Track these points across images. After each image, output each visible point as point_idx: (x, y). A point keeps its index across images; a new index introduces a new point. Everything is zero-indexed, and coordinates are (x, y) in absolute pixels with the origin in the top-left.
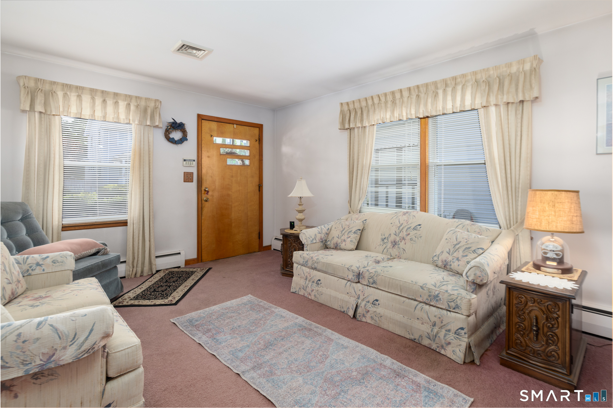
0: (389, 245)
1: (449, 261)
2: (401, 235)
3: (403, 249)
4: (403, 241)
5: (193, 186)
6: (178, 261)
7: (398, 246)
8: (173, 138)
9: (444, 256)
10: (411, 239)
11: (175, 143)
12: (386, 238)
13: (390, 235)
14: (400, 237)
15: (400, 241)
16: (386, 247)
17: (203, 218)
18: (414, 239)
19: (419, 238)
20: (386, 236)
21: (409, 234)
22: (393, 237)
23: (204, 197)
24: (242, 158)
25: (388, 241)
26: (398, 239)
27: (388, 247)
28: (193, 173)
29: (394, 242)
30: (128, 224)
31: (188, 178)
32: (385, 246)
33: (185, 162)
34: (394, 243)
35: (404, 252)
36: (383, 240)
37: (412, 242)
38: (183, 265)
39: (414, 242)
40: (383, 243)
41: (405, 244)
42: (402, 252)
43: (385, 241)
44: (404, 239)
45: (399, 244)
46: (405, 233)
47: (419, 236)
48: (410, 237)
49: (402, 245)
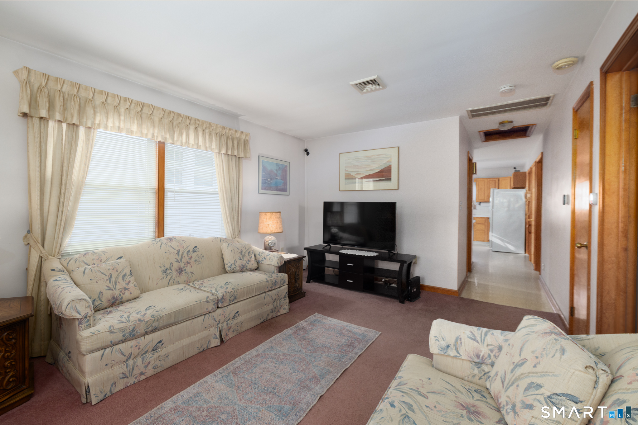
0: (175, 274)
1: (245, 264)
2: (184, 260)
3: (190, 272)
4: (189, 265)
7: (185, 272)
9: (239, 263)
10: (196, 261)
12: (168, 268)
13: (171, 264)
14: (184, 262)
15: (185, 266)
16: (171, 278)
18: (198, 260)
19: (202, 258)
20: (168, 266)
21: (192, 257)
22: (176, 265)
25: (171, 270)
26: (182, 265)
27: (174, 276)
29: (180, 269)
32: (169, 277)
34: (179, 271)
35: (192, 274)
36: (165, 272)
37: (197, 263)
39: (199, 263)
40: (166, 275)
41: (192, 267)
42: (191, 275)
43: (168, 272)
44: (188, 263)
45: (185, 270)
46: (187, 258)
47: (201, 256)
48: (194, 260)
49: (188, 269)
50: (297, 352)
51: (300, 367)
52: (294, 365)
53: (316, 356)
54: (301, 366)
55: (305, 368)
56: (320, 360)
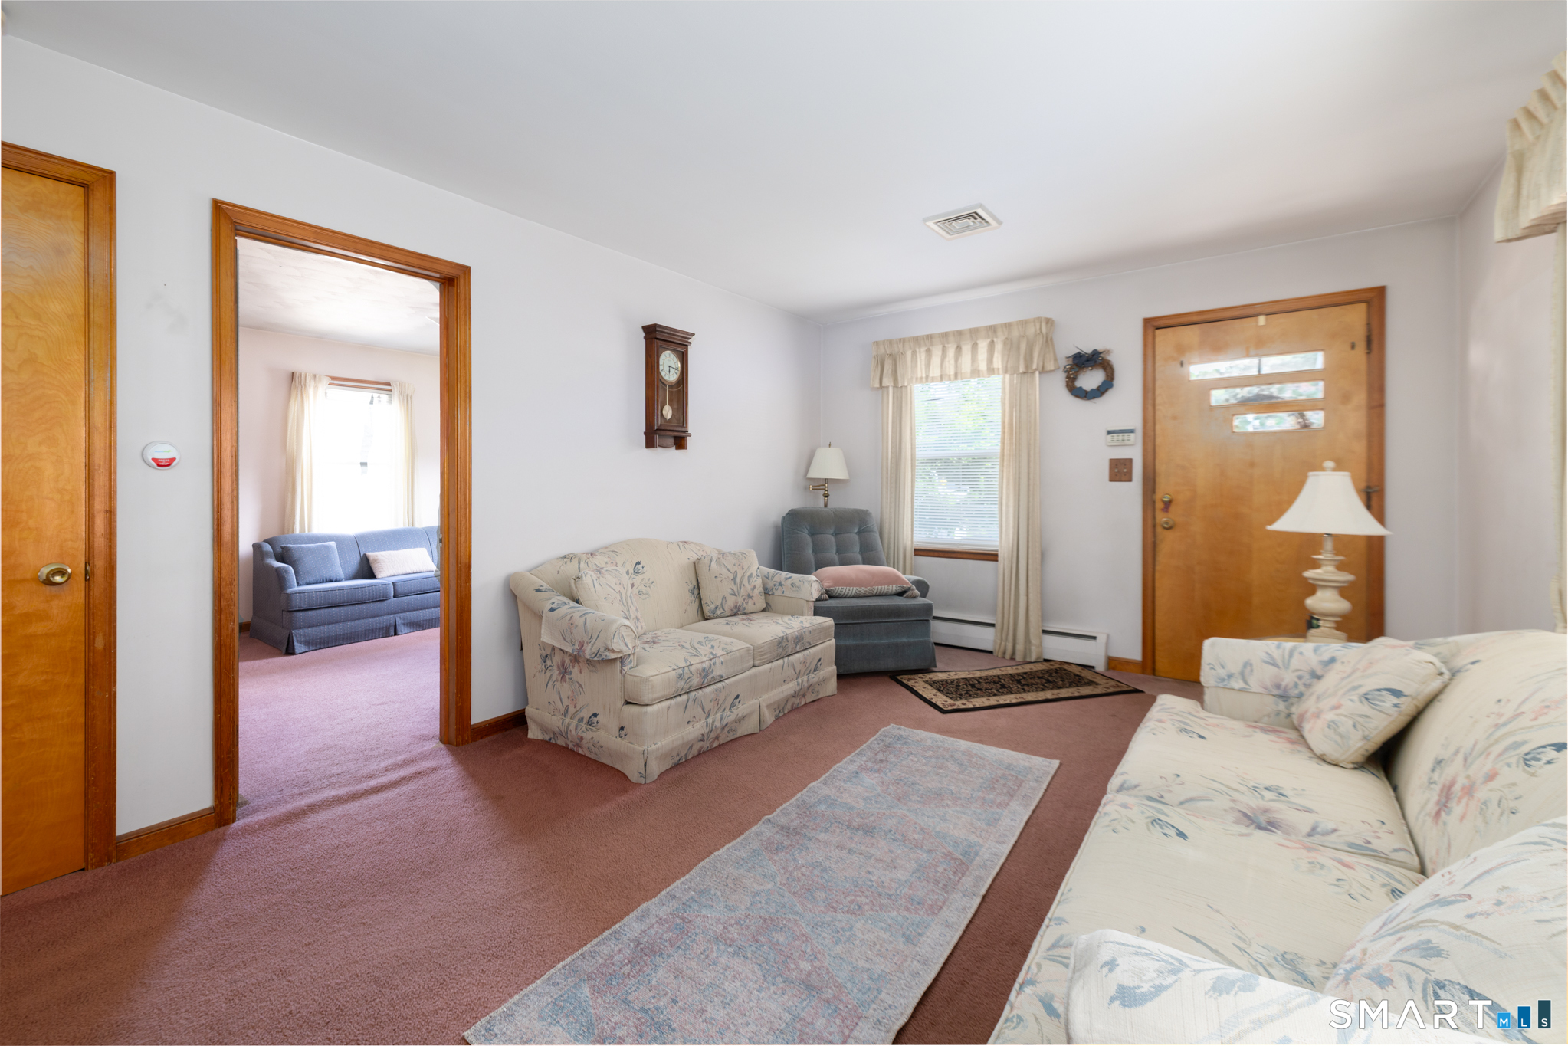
5: (1132, 491)
6: (1091, 654)
8: (1081, 388)
11: (1085, 397)
17: (1158, 568)
23: (1162, 518)
24: (1298, 407)
28: (1131, 460)
30: (999, 558)
31: (1120, 470)
33: (1110, 436)
38: (1100, 667)
50: (823, 923)
51: (808, 873)
52: (823, 878)
53: (766, 906)
54: (805, 875)
55: (796, 873)
56: (757, 894)
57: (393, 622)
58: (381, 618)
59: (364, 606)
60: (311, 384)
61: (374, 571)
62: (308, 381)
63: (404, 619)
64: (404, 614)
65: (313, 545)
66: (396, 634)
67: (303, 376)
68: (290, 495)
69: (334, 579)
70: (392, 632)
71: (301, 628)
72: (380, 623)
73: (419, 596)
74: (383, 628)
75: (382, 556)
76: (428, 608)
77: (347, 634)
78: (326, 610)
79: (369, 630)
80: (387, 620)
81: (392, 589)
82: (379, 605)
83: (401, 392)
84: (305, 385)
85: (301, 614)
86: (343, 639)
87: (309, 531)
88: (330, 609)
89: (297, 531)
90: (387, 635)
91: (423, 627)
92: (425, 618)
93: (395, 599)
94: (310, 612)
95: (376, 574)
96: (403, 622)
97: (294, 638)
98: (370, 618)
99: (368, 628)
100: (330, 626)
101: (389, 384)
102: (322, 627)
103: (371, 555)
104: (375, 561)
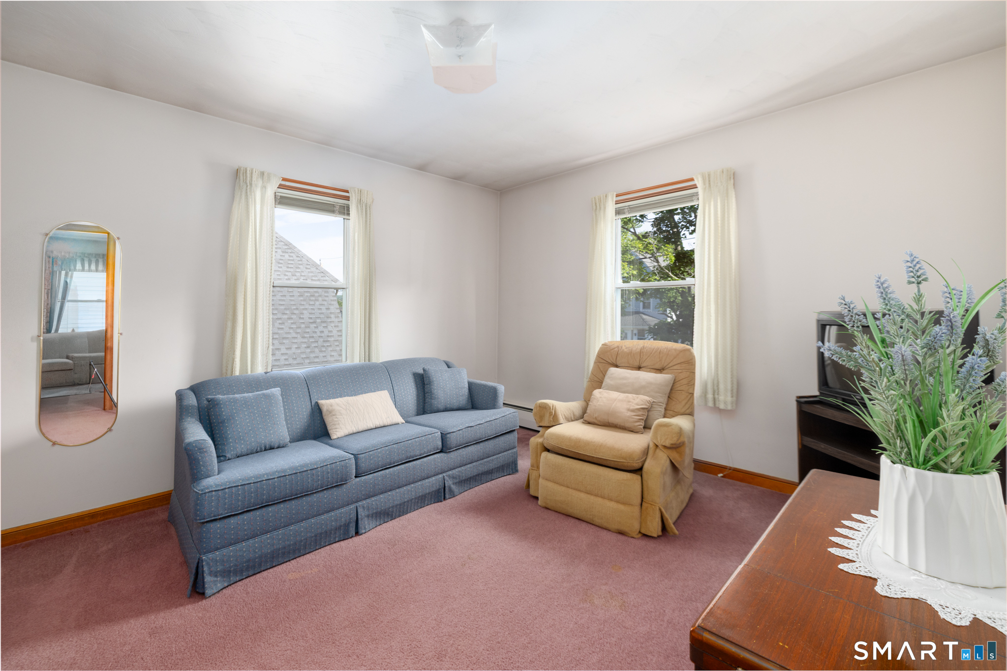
57: (353, 516)
58: (338, 512)
59: (314, 498)
60: (258, 183)
61: (329, 428)
62: (254, 178)
63: (368, 509)
64: (368, 501)
65: (250, 394)
66: (357, 533)
67: (248, 172)
68: (229, 324)
69: (276, 446)
70: (352, 531)
71: (217, 549)
72: (336, 520)
73: (387, 471)
74: (341, 526)
75: (338, 405)
76: (399, 488)
77: (289, 546)
78: (258, 513)
79: (321, 534)
80: (345, 513)
81: (354, 467)
82: (335, 492)
83: (360, 201)
84: (251, 184)
85: (218, 525)
86: (284, 553)
87: (252, 371)
88: (264, 510)
89: (237, 373)
90: (346, 537)
91: (392, 516)
92: (396, 503)
93: (358, 479)
94: (232, 520)
95: (330, 432)
96: (367, 513)
97: (205, 569)
98: (323, 514)
99: (320, 531)
100: (264, 537)
101: (347, 192)
102: (251, 541)
103: (325, 403)
104: (330, 412)
